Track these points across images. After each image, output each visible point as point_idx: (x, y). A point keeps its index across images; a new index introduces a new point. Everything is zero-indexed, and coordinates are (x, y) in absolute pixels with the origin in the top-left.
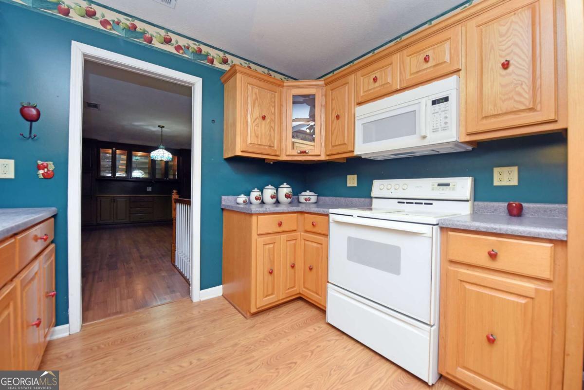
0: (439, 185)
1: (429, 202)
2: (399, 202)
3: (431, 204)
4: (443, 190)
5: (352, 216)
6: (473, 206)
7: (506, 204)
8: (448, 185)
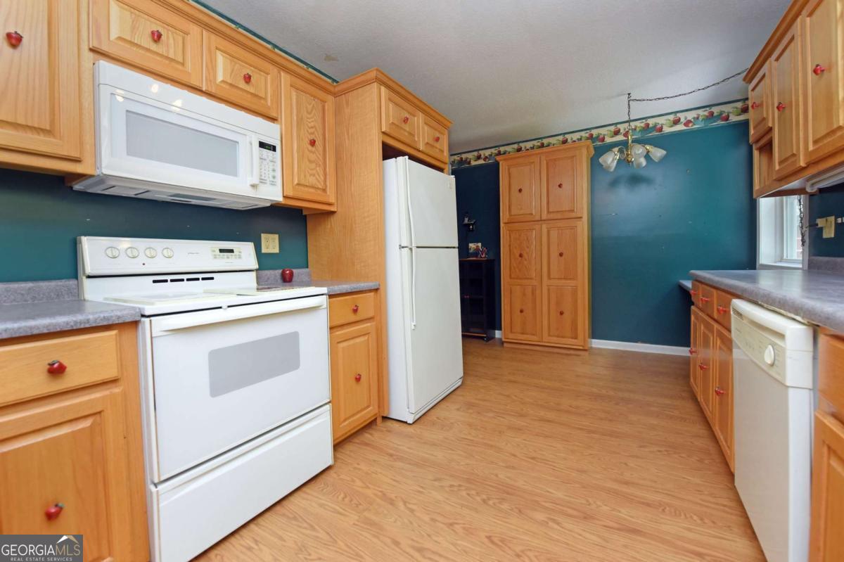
0: (221, 251)
1: (208, 275)
2: (155, 282)
3: (212, 278)
4: (228, 258)
5: (220, 308)
6: (258, 278)
7: (280, 271)
8: (232, 251)
